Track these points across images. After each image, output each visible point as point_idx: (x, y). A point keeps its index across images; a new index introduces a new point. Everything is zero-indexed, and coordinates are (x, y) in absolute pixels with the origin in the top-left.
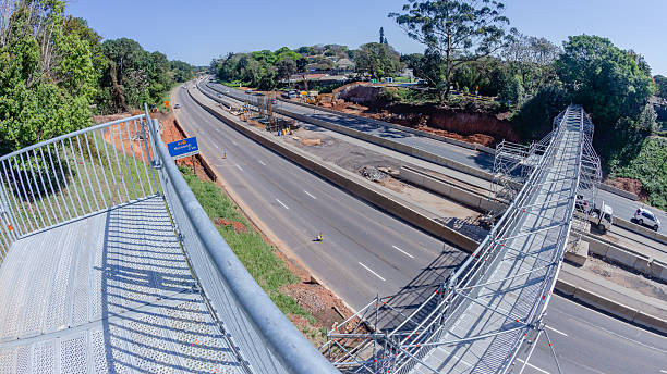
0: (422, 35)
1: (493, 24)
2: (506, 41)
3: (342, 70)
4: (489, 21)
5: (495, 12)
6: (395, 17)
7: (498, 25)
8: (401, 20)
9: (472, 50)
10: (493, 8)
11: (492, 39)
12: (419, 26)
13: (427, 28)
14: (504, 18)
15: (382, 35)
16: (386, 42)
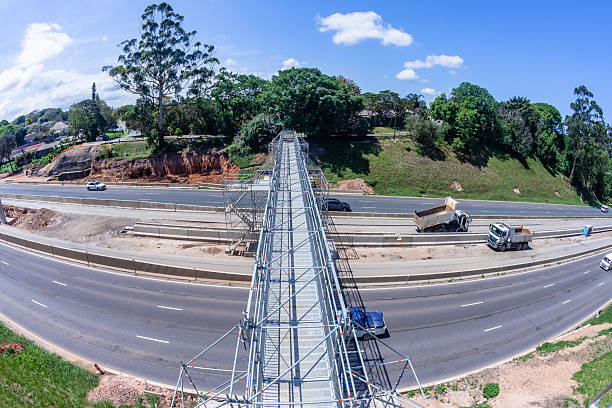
0: (134, 86)
1: (204, 66)
2: (216, 81)
3: (58, 135)
4: (200, 64)
5: (206, 55)
6: (109, 70)
7: (208, 66)
8: (114, 72)
9: (183, 94)
10: (205, 51)
11: (202, 81)
12: (131, 76)
13: (139, 79)
14: (215, 59)
15: (94, 90)
16: (98, 98)
